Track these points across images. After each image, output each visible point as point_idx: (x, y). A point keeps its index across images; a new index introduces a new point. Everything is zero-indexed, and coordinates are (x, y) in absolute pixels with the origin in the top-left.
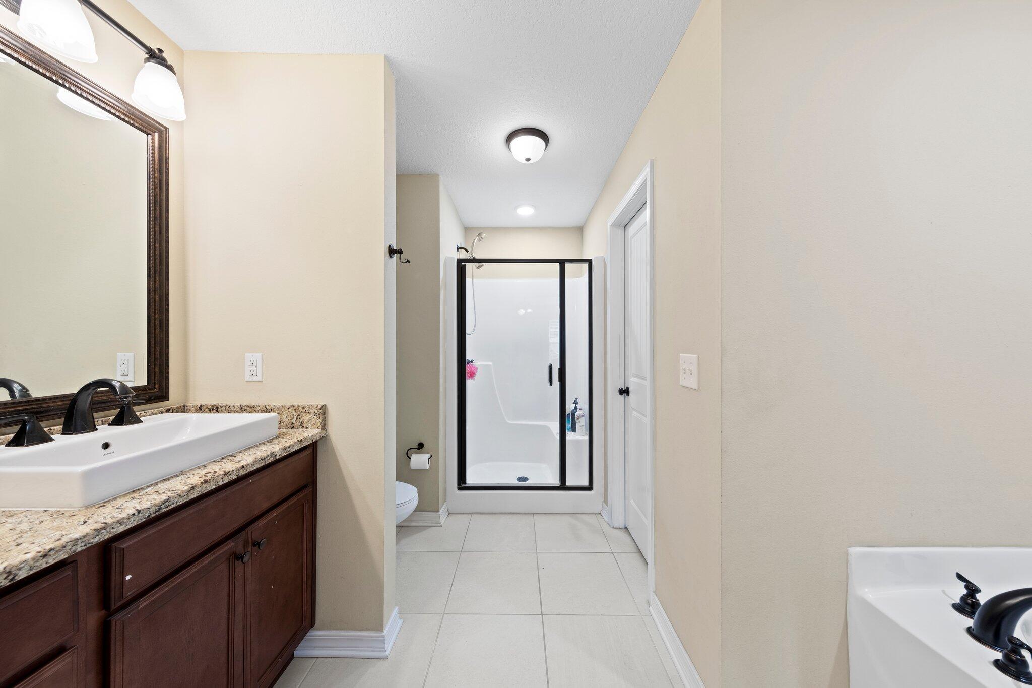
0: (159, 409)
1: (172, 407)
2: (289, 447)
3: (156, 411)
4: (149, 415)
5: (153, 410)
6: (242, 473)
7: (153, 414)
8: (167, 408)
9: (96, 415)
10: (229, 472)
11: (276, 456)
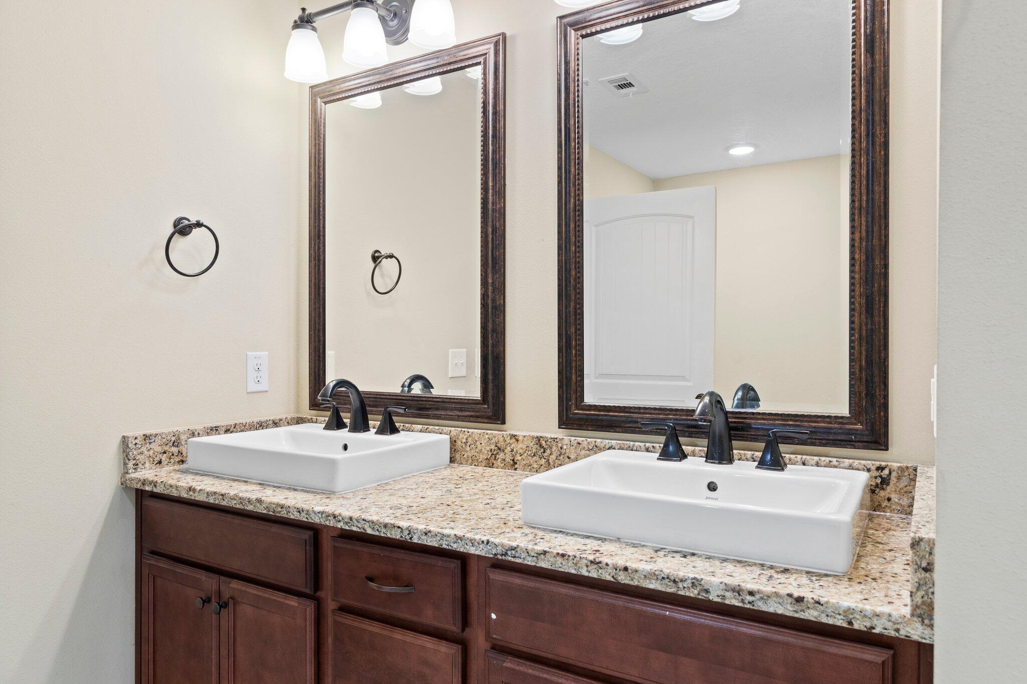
0: (863, 462)
1: (889, 464)
2: (751, 593)
3: (856, 463)
4: (845, 468)
5: (851, 461)
6: (623, 578)
7: (851, 467)
8: (878, 464)
9: (735, 443)
10: (600, 562)
11: (707, 591)
